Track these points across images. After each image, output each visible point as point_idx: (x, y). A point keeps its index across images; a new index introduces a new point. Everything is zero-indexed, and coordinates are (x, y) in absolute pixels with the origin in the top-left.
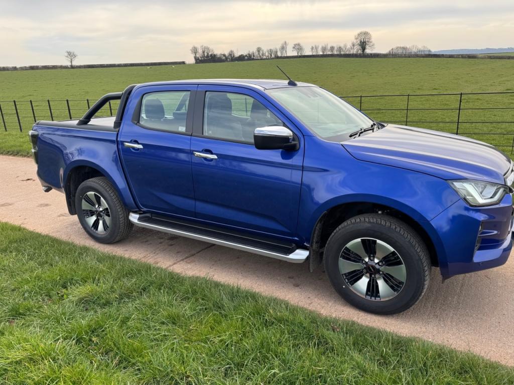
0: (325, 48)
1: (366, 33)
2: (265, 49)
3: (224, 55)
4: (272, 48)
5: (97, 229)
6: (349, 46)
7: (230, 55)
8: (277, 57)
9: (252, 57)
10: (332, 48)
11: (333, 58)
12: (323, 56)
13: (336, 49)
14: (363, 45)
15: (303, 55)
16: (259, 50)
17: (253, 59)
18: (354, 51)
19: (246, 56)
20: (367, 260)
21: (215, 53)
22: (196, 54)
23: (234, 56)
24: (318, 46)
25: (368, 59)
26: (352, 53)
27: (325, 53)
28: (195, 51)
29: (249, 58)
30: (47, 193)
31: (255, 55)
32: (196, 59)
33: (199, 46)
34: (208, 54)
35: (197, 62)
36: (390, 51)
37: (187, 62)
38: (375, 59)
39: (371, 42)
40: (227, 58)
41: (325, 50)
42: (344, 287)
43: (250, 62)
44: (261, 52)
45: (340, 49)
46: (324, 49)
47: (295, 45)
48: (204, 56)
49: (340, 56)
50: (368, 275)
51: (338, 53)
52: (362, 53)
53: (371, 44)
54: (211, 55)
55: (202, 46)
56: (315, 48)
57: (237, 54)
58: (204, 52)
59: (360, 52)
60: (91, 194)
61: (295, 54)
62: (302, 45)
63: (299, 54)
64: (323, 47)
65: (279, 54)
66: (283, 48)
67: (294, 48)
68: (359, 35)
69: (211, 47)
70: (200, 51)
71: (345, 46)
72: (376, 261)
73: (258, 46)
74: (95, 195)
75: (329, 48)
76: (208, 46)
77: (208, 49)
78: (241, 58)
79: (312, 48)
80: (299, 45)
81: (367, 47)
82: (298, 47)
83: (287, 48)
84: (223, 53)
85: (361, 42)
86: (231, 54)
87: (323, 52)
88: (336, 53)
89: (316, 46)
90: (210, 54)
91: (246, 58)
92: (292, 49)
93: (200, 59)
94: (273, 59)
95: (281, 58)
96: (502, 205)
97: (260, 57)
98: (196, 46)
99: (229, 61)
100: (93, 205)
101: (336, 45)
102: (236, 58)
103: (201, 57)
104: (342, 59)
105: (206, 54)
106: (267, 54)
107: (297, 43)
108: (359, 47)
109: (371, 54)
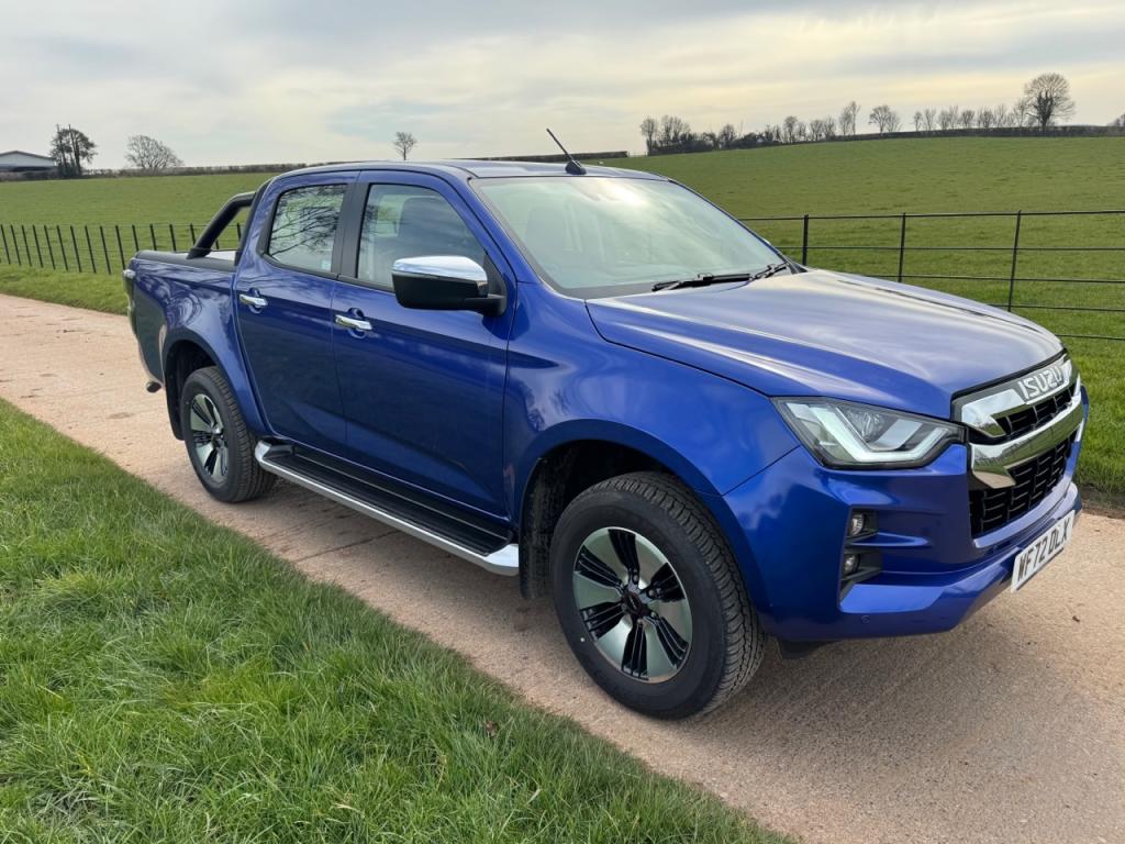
0: (951, 115)
1: (1054, 79)
2: (806, 119)
3: (712, 136)
4: (821, 117)
5: (212, 472)
6: (1009, 110)
7: (725, 134)
8: (832, 138)
9: (774, 139)
10: (968, 116)
11: (967, 139)
12: (944, 134)
13: (976, 116)
14: (1045, 107)
15: (897, 131)
16: (790, 123)
17: (776, 144)
18: (1025, 122)
19: (761, 136)
20: (626, 580)
21: (692, 132)
22: (650, 136)
23: (732, 138)
24: (934, 112)
25: (1057, 139)
26: (1017, 125)
27: (949, 128)
28: (649, 127)
29: (768, 141)
30: (151, 394)
31: (782, 133)
32: (650, 144)
33: (658, 118)
34: (676, 134)
35: (651, 153)
36: (1118, 121)
37: (631, 153)
38: (1073, 139)
39: (1066, 99)
40: (716, 142)
41: (949, 120)
42: (582, 640)
43: (766, 149)
44: (796, 128)
45: (987, 116)
46: (946, 118)
47: (875, 110)
48: (667, 139)
49: (985, 133)
50: (628, 617)
51: (982, 126)
52: (1041, 125)
53: (1066, 103)
54: (684, 137)
55: (666, 117)
56: (924, 115)
57: (740, 133)
58: (668, 130)
59: (1037, 123)
60: (201, 398)
61: (875, 129)
62: (892, 109)
63: (886, 131)
64: (943, 114)
65: (838, 132)
66: (848, 118)
67: (872, 116)
68: (1035, 82)
69: (684, 120)
70: (661, 128)
71: (1002, 110)
72: (642, 585)
73: (789, 115)
74: (206, 400)
75: (960, 115)
76: (679, 117)
77: (678, 122)
78: (749, 142)
79: (918, 117)
80: (885, 109)
81: (1055, 111)
82: (882, 114)
83: (857, 117)
84: (709, 132)
85: (1040, 99)
86: (728, 132)
87: (944, 125)
88: (976, 127)
89: (927, 113)
90: (681, 134)
91: (760, 141)
92: (869, 120)
93: (659, 145)
94: (822, 141)
95: (840, 139)
96: (933, 471)
97: (793, 137)
98: (653, 117)
99: (722, 149)
100: (208, 422)
101: (977, 110)
102: (738, 141)
103: (661, 142)
104: (989, 139)
105: (672, 135)
106: (808, 131)
107: (881, 105)
108: (1034, 112)
109: (1065, 128)
